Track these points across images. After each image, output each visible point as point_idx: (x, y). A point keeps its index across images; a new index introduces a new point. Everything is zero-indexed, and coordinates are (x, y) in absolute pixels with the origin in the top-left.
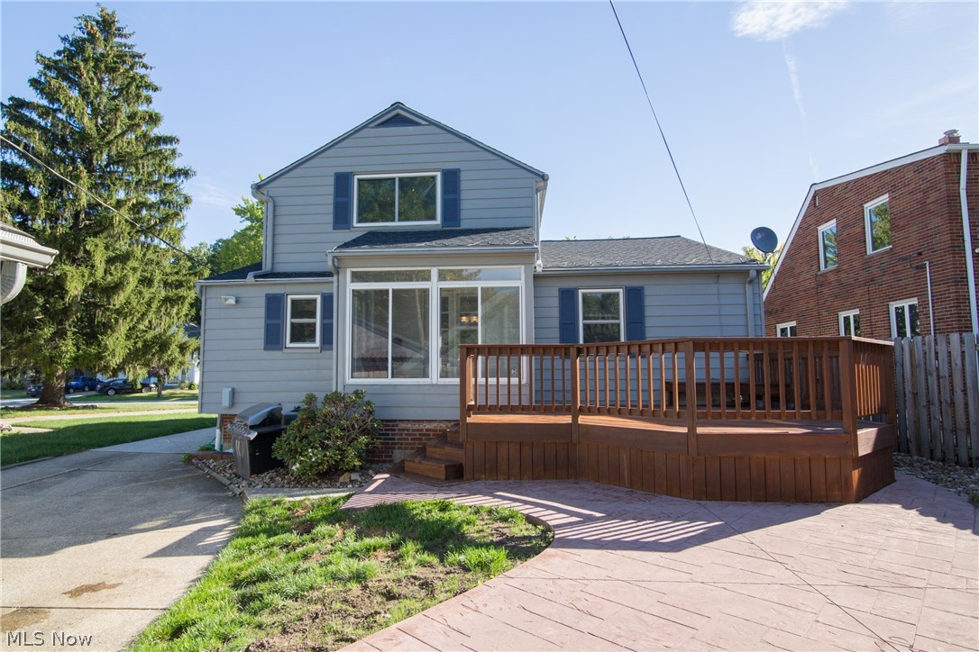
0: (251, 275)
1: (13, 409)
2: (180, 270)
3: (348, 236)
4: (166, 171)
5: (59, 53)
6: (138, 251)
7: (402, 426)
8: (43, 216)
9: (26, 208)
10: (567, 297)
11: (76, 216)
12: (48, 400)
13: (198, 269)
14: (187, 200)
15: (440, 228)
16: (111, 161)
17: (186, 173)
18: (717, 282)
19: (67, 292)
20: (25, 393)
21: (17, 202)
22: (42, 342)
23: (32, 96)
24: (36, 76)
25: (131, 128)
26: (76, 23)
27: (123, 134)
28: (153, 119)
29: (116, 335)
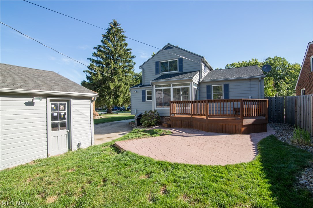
0: (139, 86)
1: (103, 114)
2: (134, 81)
3: (158, 76)
4: (129, 57)
5: (106, 33)
6: (124, 78)
7: (166, 117)
8: (105, 72)
9: (102, 70)
10: (209, 88)
11: (112, 71)
12: (109, 112)
13: (138, 80)
14: (135, 64)
15: (178, 72)
16: (118, 57)
17: (134, 57)
18: (250, 81)
19: (110, 89)
20: (106, 111)
21: (101, 69)
22: (107, 100)
23: (102, 44)
24: (102, 40)
25: (121, 48)
26: (109, 25)
27: (119, 50)
28: (126, 45)
29: (121, 97)
